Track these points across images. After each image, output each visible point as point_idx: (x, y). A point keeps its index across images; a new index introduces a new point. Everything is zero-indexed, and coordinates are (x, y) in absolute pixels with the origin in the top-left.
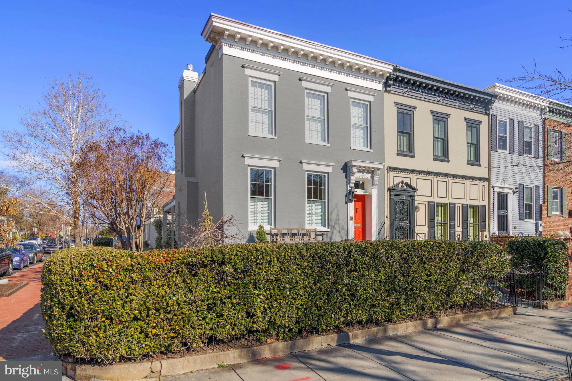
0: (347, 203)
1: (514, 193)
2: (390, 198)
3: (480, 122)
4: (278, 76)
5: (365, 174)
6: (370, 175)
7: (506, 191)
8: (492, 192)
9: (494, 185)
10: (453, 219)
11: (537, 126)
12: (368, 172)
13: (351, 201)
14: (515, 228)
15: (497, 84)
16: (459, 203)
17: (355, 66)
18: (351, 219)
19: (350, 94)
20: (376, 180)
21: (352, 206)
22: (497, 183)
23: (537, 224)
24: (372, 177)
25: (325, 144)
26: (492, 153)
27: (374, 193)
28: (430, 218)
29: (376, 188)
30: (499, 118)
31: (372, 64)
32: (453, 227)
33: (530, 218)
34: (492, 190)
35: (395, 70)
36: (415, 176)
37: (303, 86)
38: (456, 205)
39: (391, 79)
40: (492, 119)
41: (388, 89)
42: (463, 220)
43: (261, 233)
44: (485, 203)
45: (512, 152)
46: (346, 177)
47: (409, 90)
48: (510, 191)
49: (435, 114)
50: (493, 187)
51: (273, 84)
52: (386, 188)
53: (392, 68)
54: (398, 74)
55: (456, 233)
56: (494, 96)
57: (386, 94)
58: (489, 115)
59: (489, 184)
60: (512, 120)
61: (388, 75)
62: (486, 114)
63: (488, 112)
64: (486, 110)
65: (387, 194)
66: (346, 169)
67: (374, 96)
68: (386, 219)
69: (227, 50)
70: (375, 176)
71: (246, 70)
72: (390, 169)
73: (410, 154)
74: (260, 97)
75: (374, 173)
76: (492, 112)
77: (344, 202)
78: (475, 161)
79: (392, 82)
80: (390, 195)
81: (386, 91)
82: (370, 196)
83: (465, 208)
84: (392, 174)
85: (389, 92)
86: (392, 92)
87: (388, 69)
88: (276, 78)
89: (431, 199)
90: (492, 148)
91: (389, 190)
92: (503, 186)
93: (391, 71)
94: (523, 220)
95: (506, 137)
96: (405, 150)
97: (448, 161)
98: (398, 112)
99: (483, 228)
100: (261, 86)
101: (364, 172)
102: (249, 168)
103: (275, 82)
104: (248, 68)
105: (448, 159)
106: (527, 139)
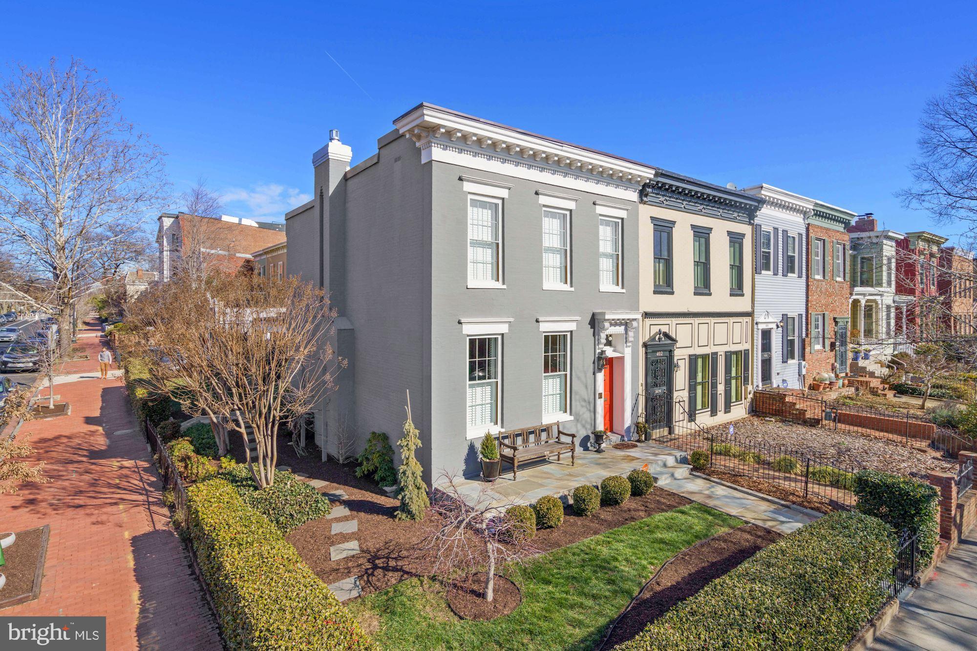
0: (594, 374)
1: (778, 327)
2: (646, 358)
3: (744, 235)
4: (507, 191)
5: (617, 327)
6: (623, 327)
7: (770, 326)
8: (755, 330)
9: (758, 321)
10: (714, 374)
11: (800, 235)
12: (621, 324)
13: (600, 370)
14: (778, 374)
15: (764, 185)
16: (721, 350)
17: (608, 171)
18: (600, 396)
19: (599, 210)
20: (631, 334)
21: (601, 377)
22: (760, 317)
23: (800, 365)
24: (626, 330)
25: (567, 287)
26: (757, 276)
27: (628, 353)
28: (690, 379)
29: (629, 346)
30: (764, 228)
31: (630, 169)
32: (714, 386)
33: (793, 358)
34: (755, 326)
35: (656, 175)
36: (675, 321)
37: (540, 202)
38: (719, 354)
39: (649, 187)
40: (756, 229)
41: (645, 199)
42: (726, 373)
43: (488, 441)
44: (747, 346)
45: (776, 274)
46: (594, 335)
47: (668, 198)
48: (774, 326)
49: (696, 230)
50: (757, 324)
51: (500, 202)
52: (641, 343)
53: (653, 172)
54: (660, 179)
55: (719, 393)
56: (762, 202)
57: (641, 206)
58: (752, 224)
59: (753, 320)
60: (776, 230)
61: (648, 181)
62: (750, 224)
63: (752, 221)
64: (750, 220)
65: (642, 351)
66: (595, 322)
67: (627, 210)
68: (640, 388)
69: (438, 153)
70: (629, 329)
71: (465, 183)
72: (647, 315)
73: (669, 290)
74: (480, 223)
75: (629, 325)
76: (757, 221)
77: (591, 371)
78: (737, 289)
79: (650, 190)
80: (646, 353)
81: (642, 201)
82: (622, 359)
83: (728, 355)
84: (648, 321)
85: (645, 203)
86: (649, 203)
87: (648, 174)
88: (504, 193)
89: (692, 351)
90: (756, 271)
91: (645, 345)
92: (767, 320)
93: (652, 176)
94: (787, 362)
95: (769, 253)
96: (661, 283)
97: (710, 294)
98: (655, 230)
99: (746, 381)
100: (483, 205)
101: (616, 325)
102: (468, 338)
103: (503, 199)
104: (468, 181)
105: (710, 290)
106: (790, 254)
